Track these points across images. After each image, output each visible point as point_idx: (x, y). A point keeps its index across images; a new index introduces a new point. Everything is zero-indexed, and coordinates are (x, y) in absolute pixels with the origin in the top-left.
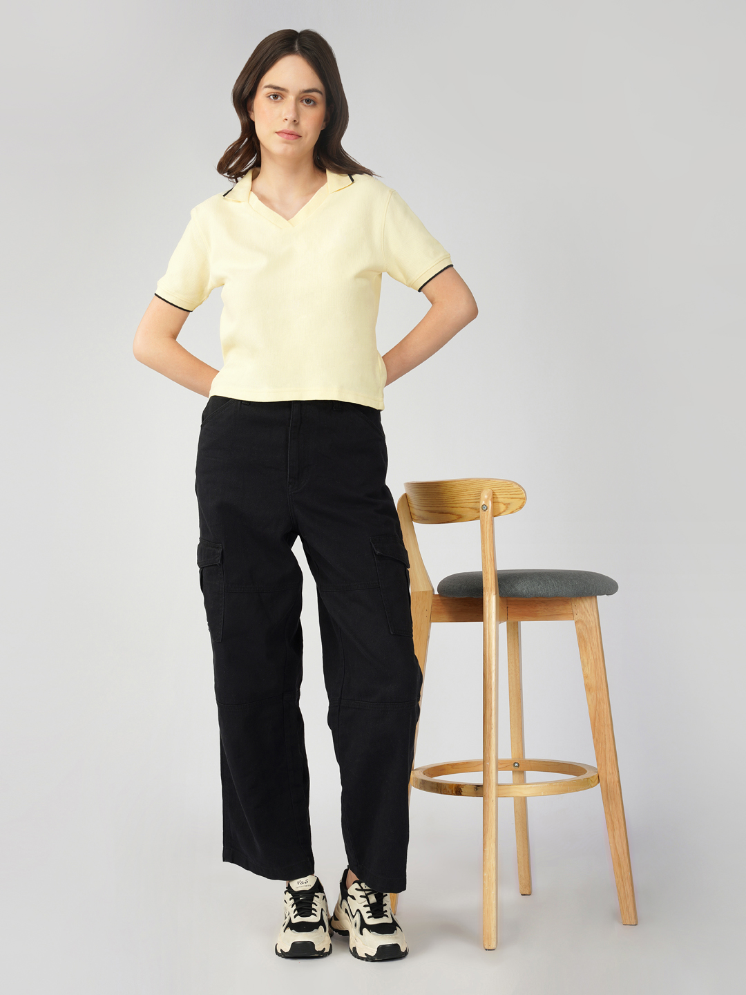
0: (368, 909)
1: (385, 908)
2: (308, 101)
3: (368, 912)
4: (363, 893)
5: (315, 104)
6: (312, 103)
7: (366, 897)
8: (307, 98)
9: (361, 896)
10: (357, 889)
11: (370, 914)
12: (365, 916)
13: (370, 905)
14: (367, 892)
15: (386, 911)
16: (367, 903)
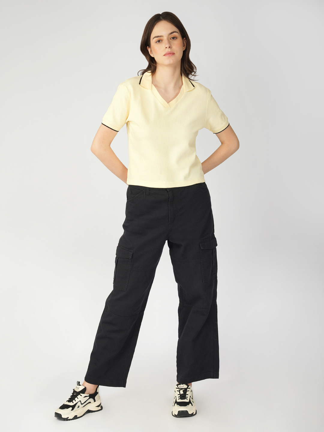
0: (179, 396)
1: (187, 396)
2: (173, 38)
3: (179, 397)
4: (178, 390)
5: (176, 38)
6: (175, 38)
7: (179, 391)
8: (173, 36)
9: (178, 391)
10: (176, 388)
11: (180, 398)
12: (178, 398)
13: (180, 394)
14: (180, 389)
15: (187, 397)
16: (179, 394)
